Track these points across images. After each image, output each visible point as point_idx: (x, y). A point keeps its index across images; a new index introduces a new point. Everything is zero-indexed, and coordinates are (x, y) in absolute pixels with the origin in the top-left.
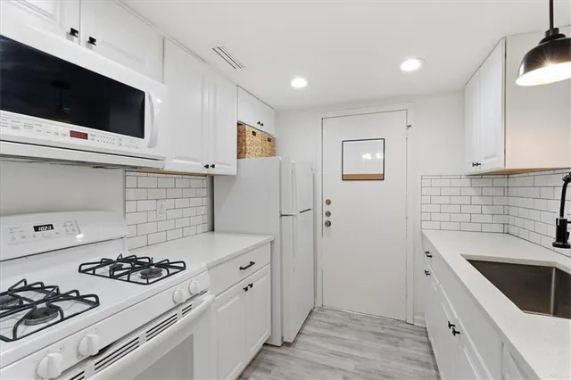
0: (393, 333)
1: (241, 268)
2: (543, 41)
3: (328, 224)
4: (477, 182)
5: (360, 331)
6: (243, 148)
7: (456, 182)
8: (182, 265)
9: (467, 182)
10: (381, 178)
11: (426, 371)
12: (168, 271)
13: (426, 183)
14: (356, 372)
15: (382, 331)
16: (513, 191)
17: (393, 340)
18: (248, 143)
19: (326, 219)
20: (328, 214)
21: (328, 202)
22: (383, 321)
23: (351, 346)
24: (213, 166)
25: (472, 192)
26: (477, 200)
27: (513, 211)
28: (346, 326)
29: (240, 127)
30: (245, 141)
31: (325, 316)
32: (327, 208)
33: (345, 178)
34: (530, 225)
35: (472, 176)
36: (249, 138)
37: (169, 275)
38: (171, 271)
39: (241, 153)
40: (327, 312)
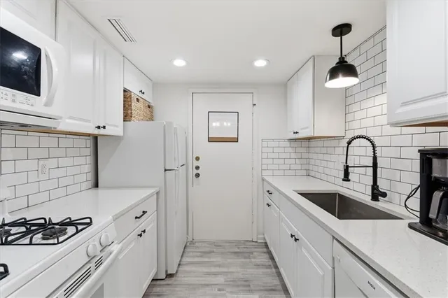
0: (245, 250)
1: (136, 218)
2: (337, 63)
3: (198, 175)
4: (294, 144)
5: (222, 253)
6: (129, 112)
7: (282, 144)
8: (88, 221)
9: (287, 144)
10: (236, 140)
11: (269, 270)
12: (77, 228)
13: (265, 144)
14: (226, 283)
15: (238, 250)
16: (312, 150)
17: (247, 255)
18: (133, 108)
19: (195, 172)
20: (197, 168)
21: (198, 159)
22: (238, 243)
23: (219, 266)
24: (104, 127)
25: (290, 150)
26: (293, 156)
27: (312, 162)
28: (213, 252)
29: (126, 93)
30: (131, 106)
31: (197, 247)
32: (196, 163)
33: (211, 140)
34: (321, 170)
35: (290, 140)
36: (134, 104)
37: (78, 232)
38: (80, 227)
39: (127, 116)
40: (197, 244)
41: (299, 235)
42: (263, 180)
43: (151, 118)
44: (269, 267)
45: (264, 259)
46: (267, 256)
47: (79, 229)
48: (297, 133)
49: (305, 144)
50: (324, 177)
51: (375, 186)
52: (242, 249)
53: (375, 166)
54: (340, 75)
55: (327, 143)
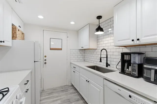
0: (66, 89)
1: (25, 84)
2: (98, 27)
3: (45, 63)
4: (80, 51)
5: (57, 92)
6: (15, 35)
7: (77, 51)
8: (7, 89)
9: (78, 51)
10: (61, 49)
13: (71, 51)
14: (61, 102)
15: (63, 90)
16: (86, 53)
17: (66, 91)
18: (17, 34)
19: (44, 62)
20: (45, 60)
21: (45, 56)
22: (62, 87)
23: (57, 97)
24: (4, 42)
25: (79, 53)
26: (80, 55)
27: (86, 57)
28: (53, 92)
29: (13, 26)
30: (16, 32)
31: (45, 92)
32: (45, 58)
33: (51, 49)
34: (89, 59)
36: (17, 32)
37: (4, 96)
39: (14, 37)
40: (45, 91)
41: (89, 80)
42: (71, 63)
43: (23, 39)
44: (75, 93)
45: (72, 91)
46: (73, 89)
47: (4, 94)
48: (83, 47)
49: (83, 51)
50: (90, 61)
51: (107, 63)
52: (64, 89)
53: (107, 57)
54: (99, 31)
55: (91, 51)
